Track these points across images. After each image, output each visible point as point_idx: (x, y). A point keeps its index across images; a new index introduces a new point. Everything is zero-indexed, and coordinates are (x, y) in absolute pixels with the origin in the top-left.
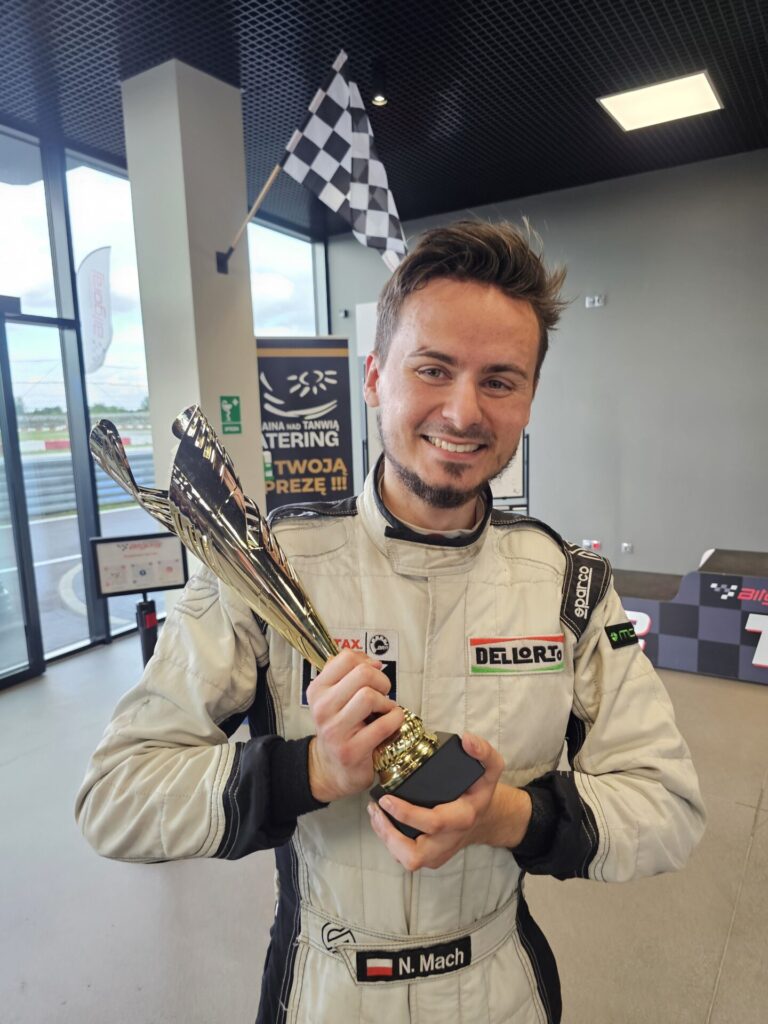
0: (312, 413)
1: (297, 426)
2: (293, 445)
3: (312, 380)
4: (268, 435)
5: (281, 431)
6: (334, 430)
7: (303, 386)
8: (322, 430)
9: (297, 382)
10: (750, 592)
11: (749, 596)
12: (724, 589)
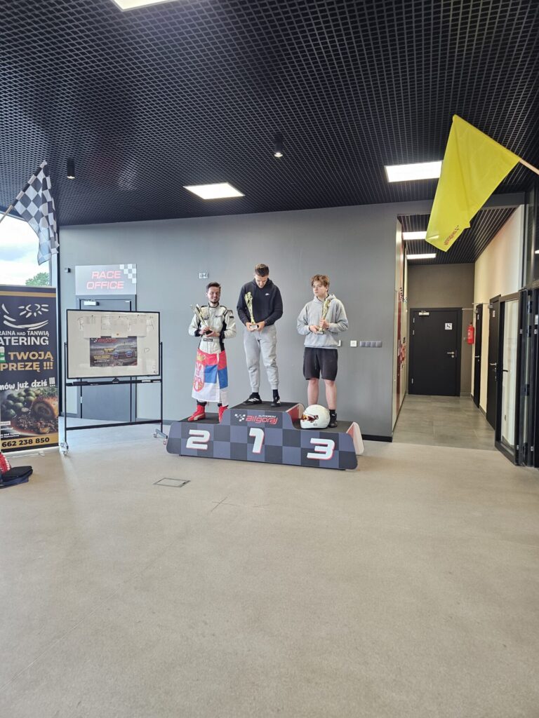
0: (32, 326)
1: (24, 334)
2: (20, 344)
3: (33, 309)
4: (5, 338)
5: (14, 336)
6: (46, 336)
7: (28, 312)
8: (38, 336)
9: (24, 310)
10: (251, 417)
11: (250, 419)
12: (240, 417)
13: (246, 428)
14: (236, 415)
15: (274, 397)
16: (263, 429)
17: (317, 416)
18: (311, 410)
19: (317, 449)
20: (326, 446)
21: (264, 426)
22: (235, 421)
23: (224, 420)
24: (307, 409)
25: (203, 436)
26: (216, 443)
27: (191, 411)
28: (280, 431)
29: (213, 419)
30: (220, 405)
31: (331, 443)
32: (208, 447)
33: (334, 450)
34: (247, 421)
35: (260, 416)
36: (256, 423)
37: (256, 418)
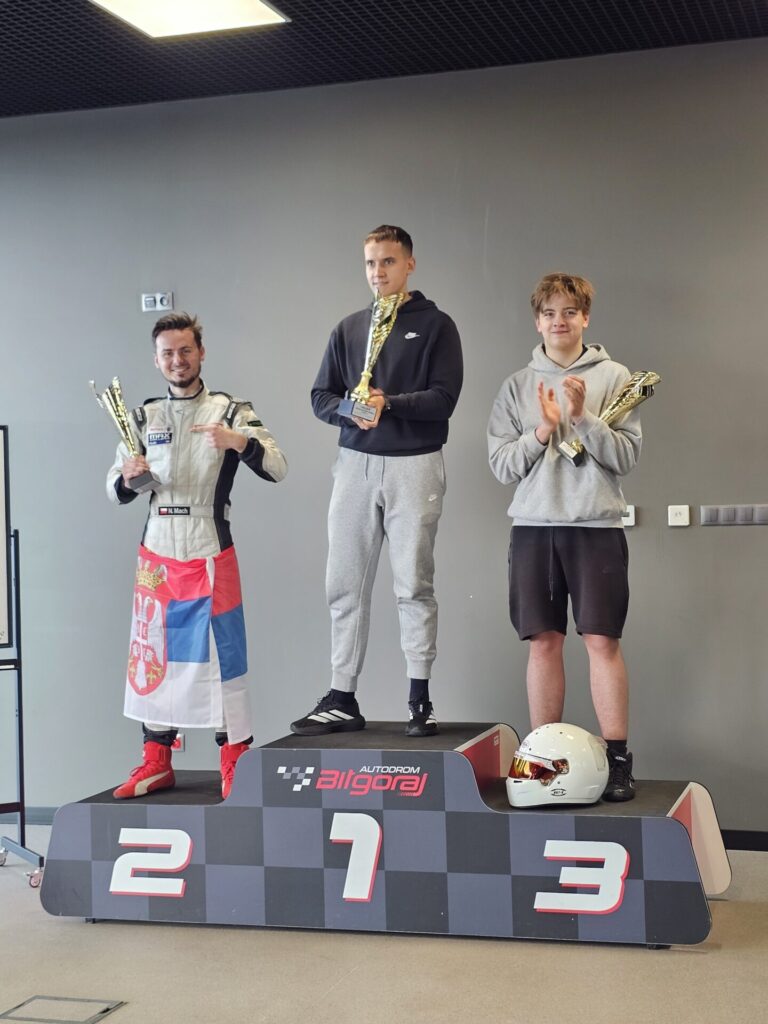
10: (333, 776)
11: (331, 783)
12: (296, 775)
13: (318, 812)
14: (282, 770)
15: (414, 704)
16: (377, 815)
17: (564, 762)
18: (544, 742)
19: (568, 876)
20: (598, 864)
21: (380, 806)
22: (278, 793)
23: (242, 792)
24: (530, 738)
25: (166, 849)
27: (123, 766)
28: (438, 819)
29: (204, 789)
30: (222, 739)
31: (615, 856)
32: (186, 888)
33: (626, 878)
34: (320, 790)
35: (364, 769)
36: (352, 793)
37: (353, 777)
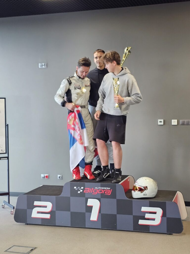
10: (88, 189)
11: (88, 191)
12: (79, 189)
13: (84, 198)
14: (75, 188)
16: (99, 200)
17: (147, 187)
18: (142, 182)
19: (147, 216)
20: (155, 213)
21: (100, 197)
22: (74, 193)
23: (66, 193)
24: (138, 181)
25: (46, 207)
26: (58, 213)
28: (114, 201)
31: (159, 211)
32: (51, 217)
33: (162, 217)
34: (85, 193)
35: (96, 188)
36: (93, 194)
37: (93, 190)
